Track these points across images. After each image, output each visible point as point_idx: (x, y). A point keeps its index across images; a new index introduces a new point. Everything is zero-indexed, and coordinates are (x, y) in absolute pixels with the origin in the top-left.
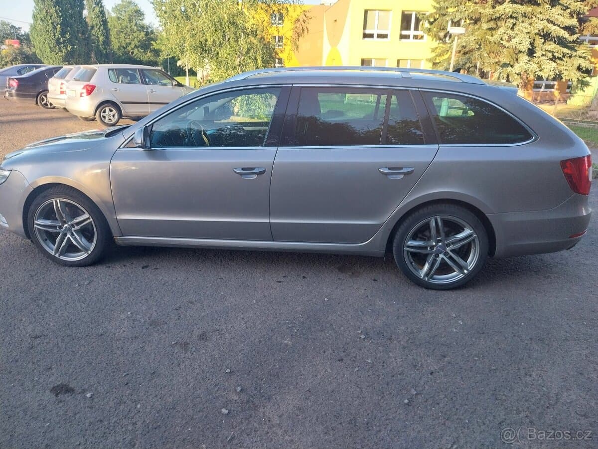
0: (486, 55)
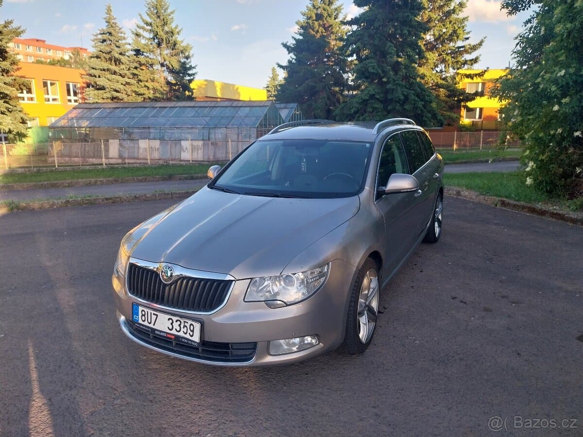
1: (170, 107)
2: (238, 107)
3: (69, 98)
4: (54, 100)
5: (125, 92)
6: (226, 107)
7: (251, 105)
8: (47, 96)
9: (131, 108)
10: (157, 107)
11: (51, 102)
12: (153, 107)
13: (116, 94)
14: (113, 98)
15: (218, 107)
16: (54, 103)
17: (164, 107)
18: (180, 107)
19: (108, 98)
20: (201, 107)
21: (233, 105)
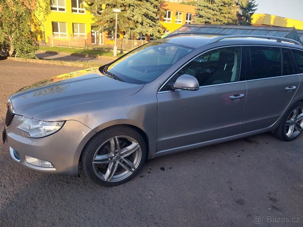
0: (122, 23)
1: (229, 28)
2: (270, 30)
3: (187, 21)
4: (179, 22)
5: (213, 19)
6: (262, 30)
7: (279, 30)
8: (176, 20)
9: (209, 27)
10: (222, 28)
11: (178, 23)
12: (220, 28)
13: (207, 20)
14: (206, 22)
15: (257, 30)
16: (179, 23)
17: (226, 28)
18: (235, 29)
19: (203, 22)
20: (246, 29)
21: (267, 29)
